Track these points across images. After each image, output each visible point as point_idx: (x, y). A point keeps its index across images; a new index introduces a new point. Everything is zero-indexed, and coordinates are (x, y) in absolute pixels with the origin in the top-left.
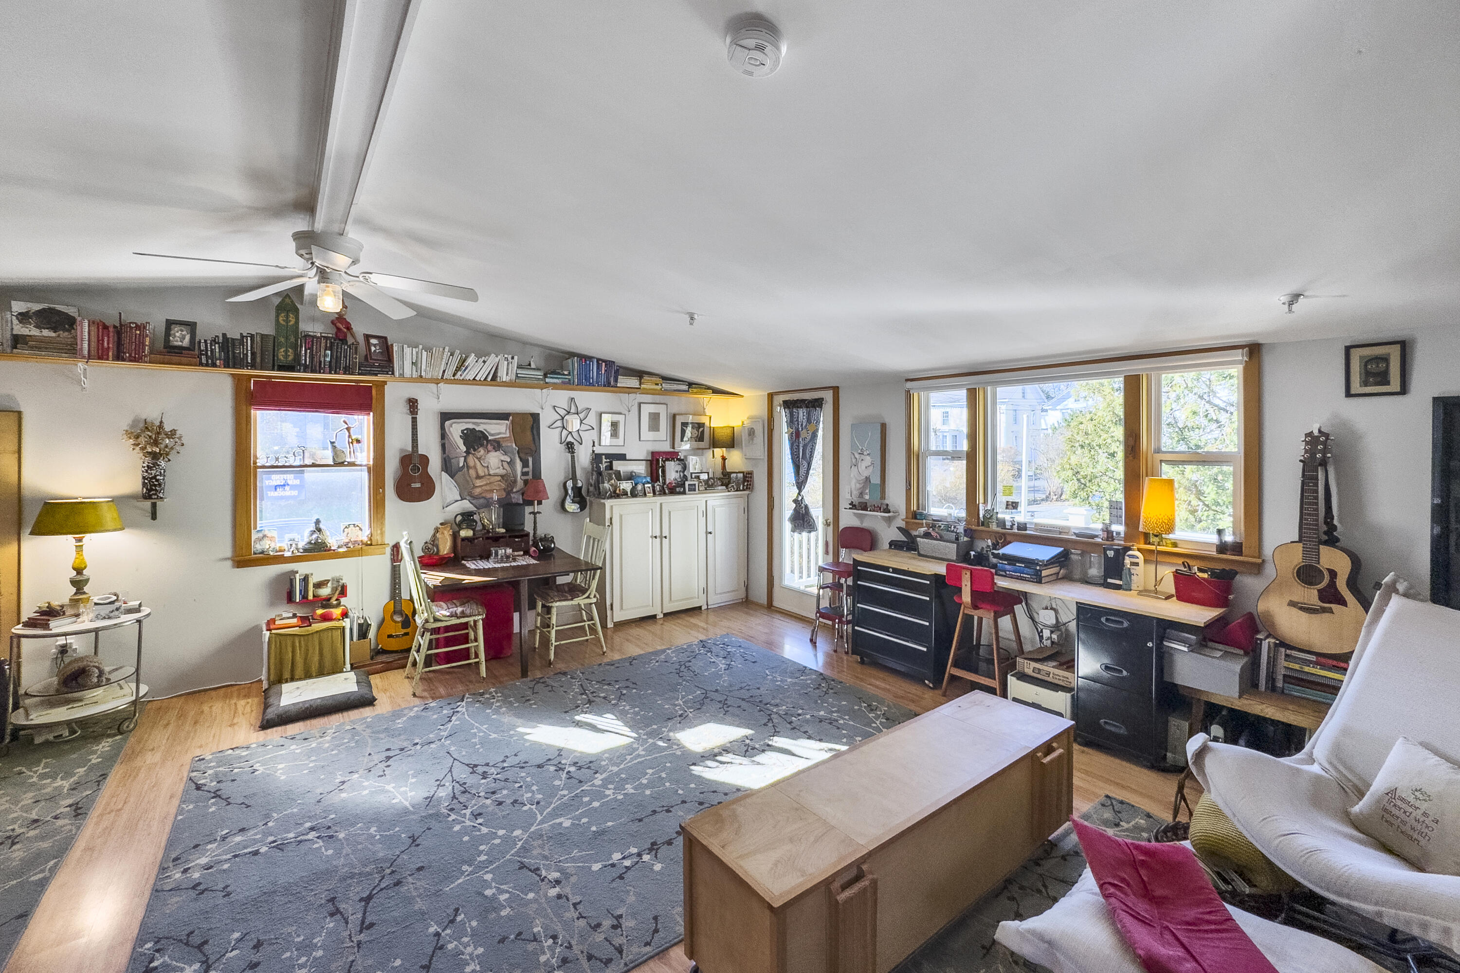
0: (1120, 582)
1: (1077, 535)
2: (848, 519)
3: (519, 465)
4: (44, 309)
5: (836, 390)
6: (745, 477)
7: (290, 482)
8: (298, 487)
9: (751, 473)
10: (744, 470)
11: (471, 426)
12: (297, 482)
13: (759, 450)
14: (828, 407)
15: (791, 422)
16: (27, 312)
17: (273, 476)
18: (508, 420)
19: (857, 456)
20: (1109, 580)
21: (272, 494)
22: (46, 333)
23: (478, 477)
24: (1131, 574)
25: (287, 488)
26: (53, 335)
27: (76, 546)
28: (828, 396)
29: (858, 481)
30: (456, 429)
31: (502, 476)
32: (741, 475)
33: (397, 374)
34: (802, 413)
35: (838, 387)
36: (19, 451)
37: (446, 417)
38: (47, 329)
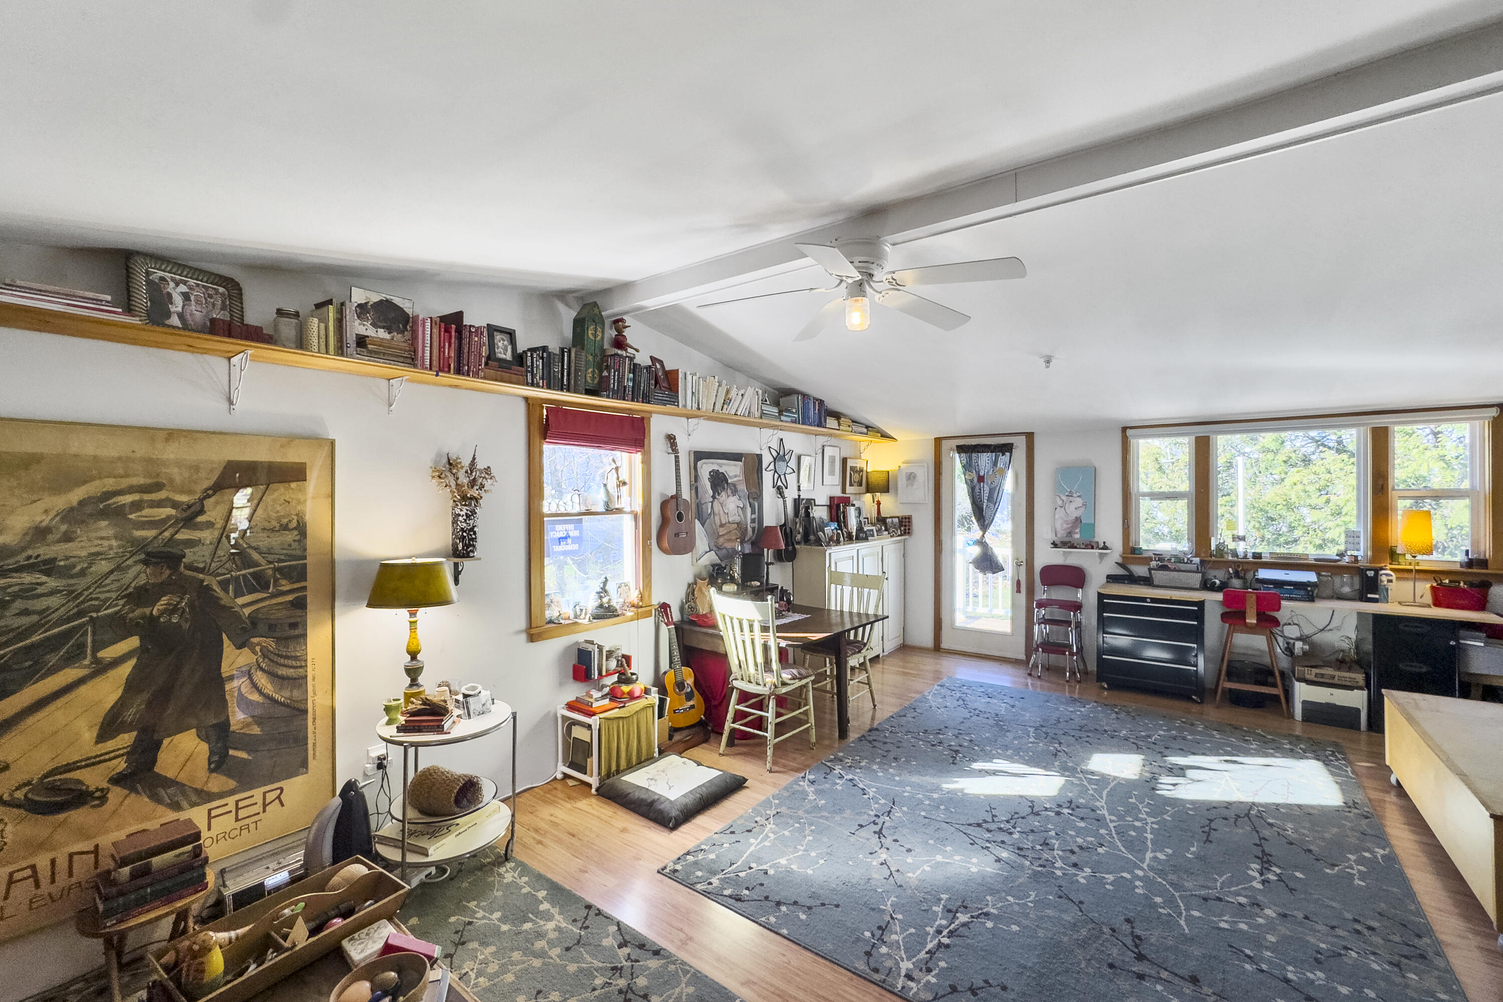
0: (1377, 596)
1: (1316, 560)
2: (1046, 556)
3: (749, 510)
4: (382, 300)
5: (1030, 436)
6: (901, 522)
7: (571, 534)
8: (578, 540)
9: (909, 519)
10: (900, 514)
11: (716, 468)
12: (576, 533)
13: (923, 492)
14: (1020, 453)
15: (967, 467)
16: (366, 303)
17: (557, 526)
18: (741, 461)
19: (1064, 498)
20: (1369, 596)
21: (558, 548)
22: (382, 334)
23: (722, 525)
24: (1387, 590)
25: (569, 541)
26: (387, 336)
27: (411, 622)
28: (1020, 444)
29: (1066, 522)
30: (706, 468)
31: (738, 524)
32: (896, 520)
33: (680, 405)
34: (984, 460)
35: (1033, 433)
36: (332, 496)
37: (699, 456)
38: (383, 328)
